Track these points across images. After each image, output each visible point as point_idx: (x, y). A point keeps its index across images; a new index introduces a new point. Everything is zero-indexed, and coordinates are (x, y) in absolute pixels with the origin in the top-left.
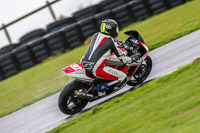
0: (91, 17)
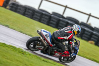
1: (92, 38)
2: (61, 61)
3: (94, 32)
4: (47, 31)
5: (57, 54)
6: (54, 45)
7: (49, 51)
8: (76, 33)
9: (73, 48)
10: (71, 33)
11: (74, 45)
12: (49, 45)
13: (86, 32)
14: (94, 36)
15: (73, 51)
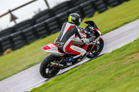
0: (7, 36)
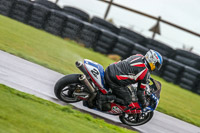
1: (116, 50)
2: (124, 123)
3: (120, 37)
4: (96, 64)
5: (116, 109)
6: (110, 90)
7: (100, 103)
8: (153, 67)
9: (148, 96)
10: (142, 67)
11: (149, 90)
12: (100, 91)
13: (103, 37)
14: (118, 45)
15: (148, 104)
